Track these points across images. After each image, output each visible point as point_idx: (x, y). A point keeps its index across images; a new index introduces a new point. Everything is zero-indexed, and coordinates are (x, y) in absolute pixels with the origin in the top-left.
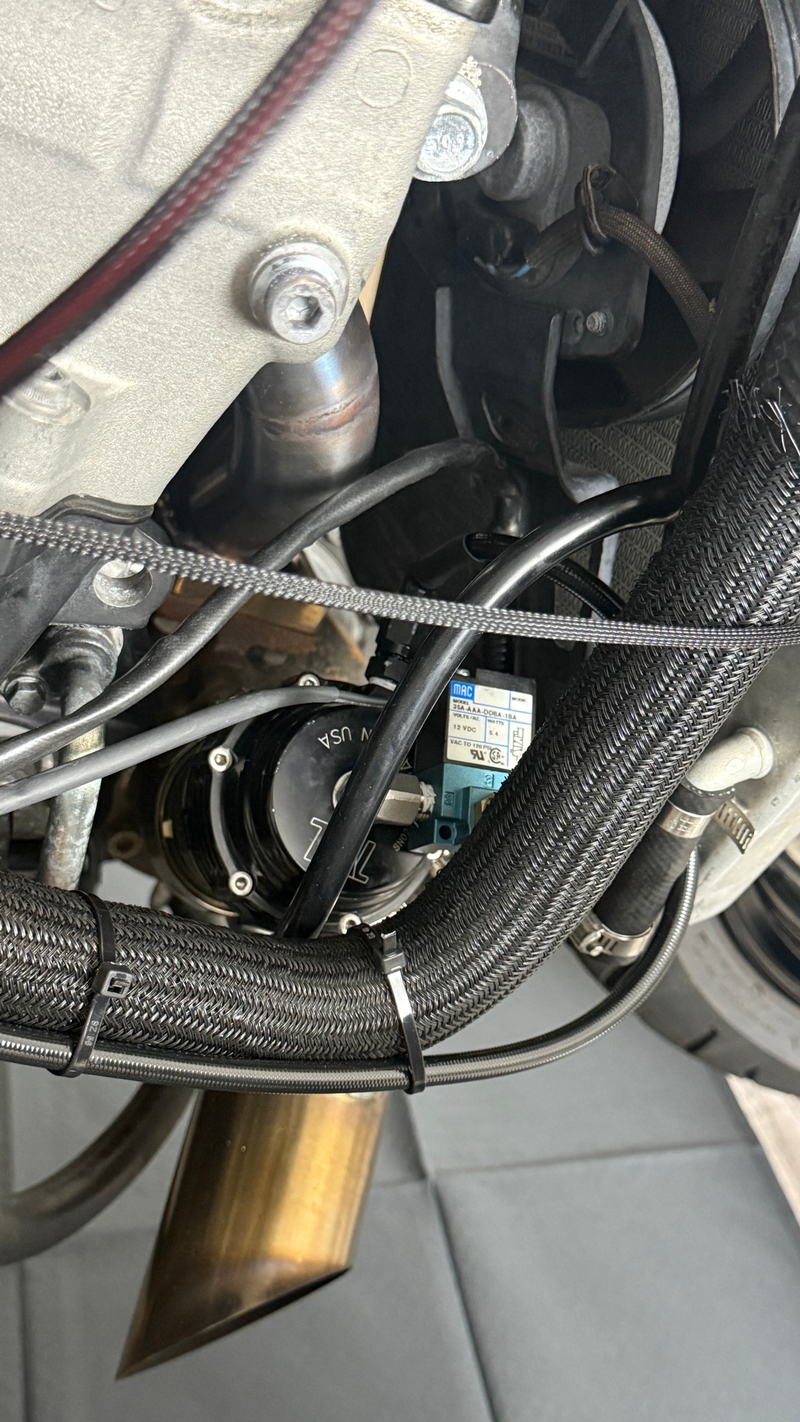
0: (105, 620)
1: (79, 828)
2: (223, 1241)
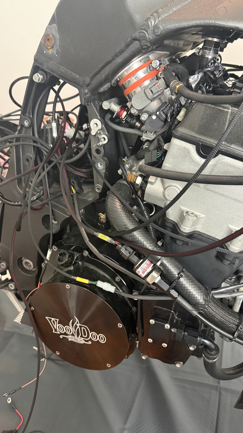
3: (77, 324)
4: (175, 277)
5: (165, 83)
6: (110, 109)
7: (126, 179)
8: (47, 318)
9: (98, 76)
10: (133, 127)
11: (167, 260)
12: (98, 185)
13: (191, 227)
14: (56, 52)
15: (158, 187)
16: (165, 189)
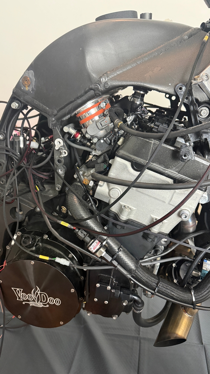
0: (162, 245)
1: (157, 269)
2: (169, 330)
3: (38, 292)
4: (116, 251)
5: (110, 119)
6: (69, 132)
7: (80, 182)
8: (12, 288)
9: (63, 110)
10: (84, 145)
11: (111, 239)
12: (58, 185)
13: (127, 216)
14: (31, 90)
15: (105, 188)
16: (110, 190)
